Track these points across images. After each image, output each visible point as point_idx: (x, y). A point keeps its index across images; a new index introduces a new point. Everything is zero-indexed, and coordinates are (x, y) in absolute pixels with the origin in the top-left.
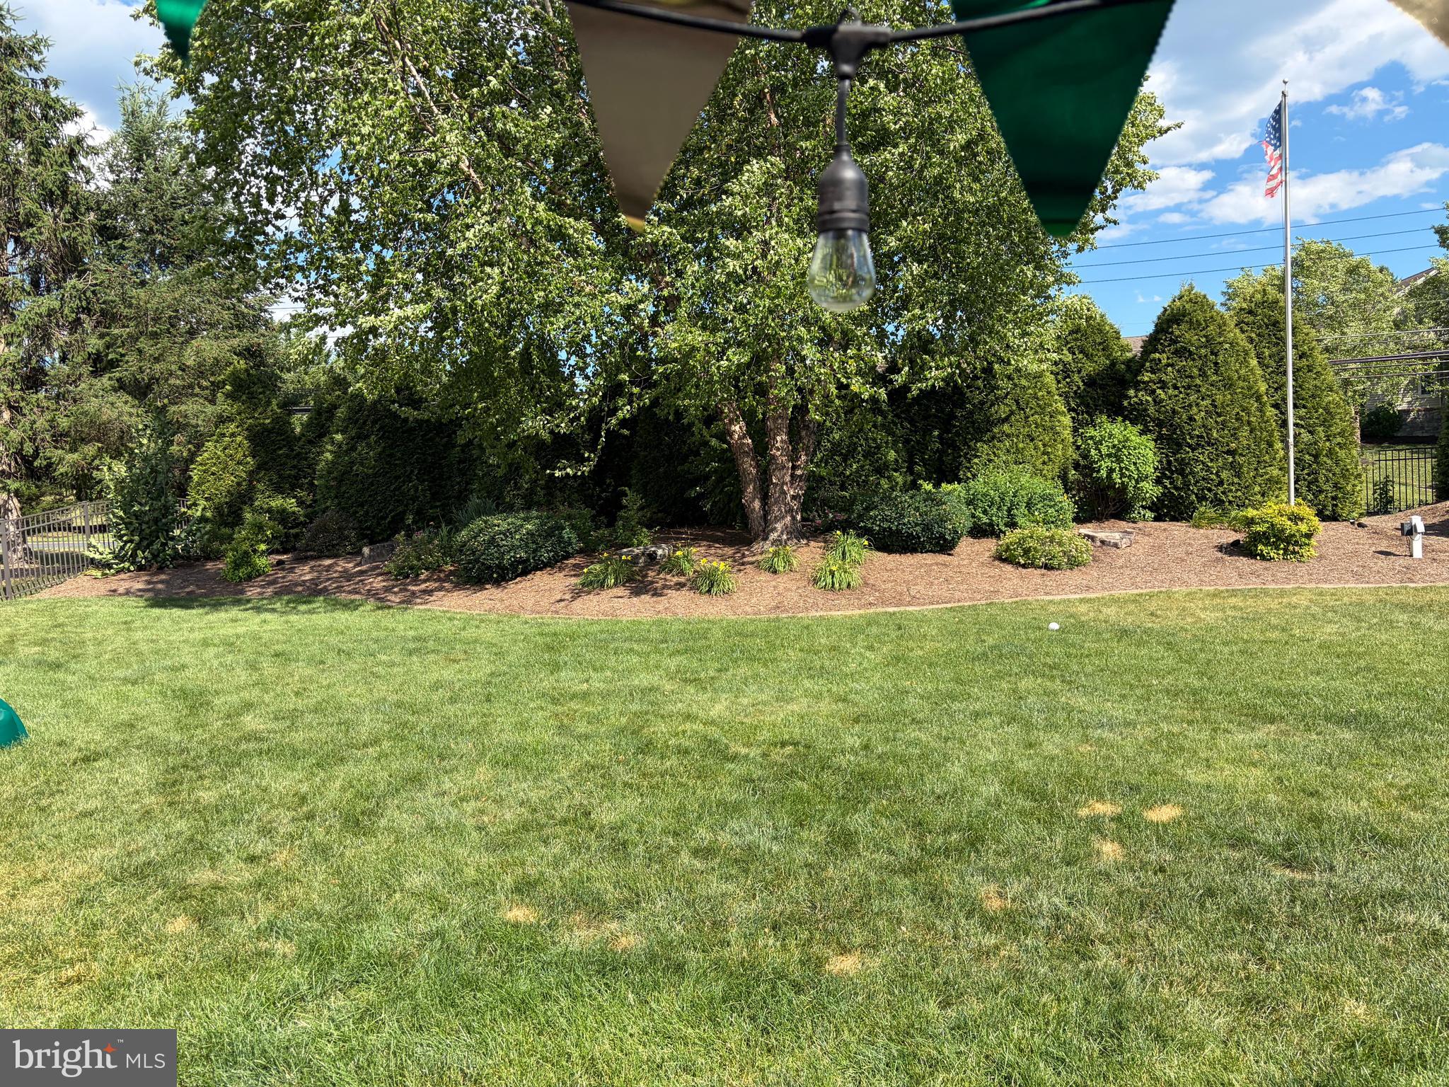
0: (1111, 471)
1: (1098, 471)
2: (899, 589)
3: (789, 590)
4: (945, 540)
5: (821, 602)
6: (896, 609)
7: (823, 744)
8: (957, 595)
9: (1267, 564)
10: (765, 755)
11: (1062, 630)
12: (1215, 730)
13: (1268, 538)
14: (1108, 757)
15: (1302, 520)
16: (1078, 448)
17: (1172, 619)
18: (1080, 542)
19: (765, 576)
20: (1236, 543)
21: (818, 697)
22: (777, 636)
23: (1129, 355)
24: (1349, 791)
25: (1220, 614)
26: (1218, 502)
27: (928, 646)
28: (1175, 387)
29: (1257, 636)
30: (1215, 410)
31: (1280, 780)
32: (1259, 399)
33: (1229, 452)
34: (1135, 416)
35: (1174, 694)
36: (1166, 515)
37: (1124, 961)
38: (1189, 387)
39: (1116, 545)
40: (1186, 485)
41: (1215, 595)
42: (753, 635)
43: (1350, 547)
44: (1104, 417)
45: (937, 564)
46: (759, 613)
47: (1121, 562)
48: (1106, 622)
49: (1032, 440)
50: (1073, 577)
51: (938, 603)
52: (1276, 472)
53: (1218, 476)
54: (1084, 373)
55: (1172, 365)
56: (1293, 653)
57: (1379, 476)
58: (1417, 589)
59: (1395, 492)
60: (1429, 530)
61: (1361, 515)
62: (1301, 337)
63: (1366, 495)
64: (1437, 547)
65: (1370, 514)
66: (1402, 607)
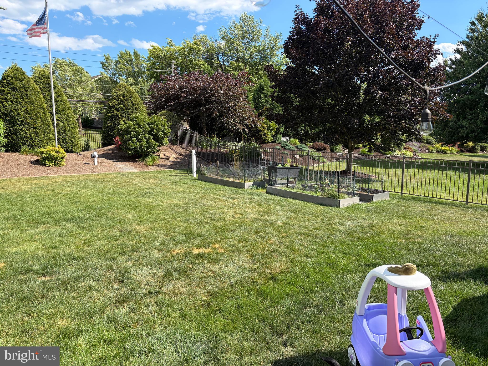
9: (49, 168)
12: (22, 230)
13: (48, 159)
15: (60, 152)
17: (10, 190)
20: (37, 160)
24: (68, 245)
25: (29, 187)
26: (30, 146)
28: (11, 102)
30: (27, 112)
31: (44, 245)
32: (44, 109)
33: (33, 128)
35: (7, 218)
36: (9, 150)
38: (17, 102)
40: (18, 139)
41: (28, 180)
43: (76, 162)
52: (51, 136)
53: (30, 136)
55: (10, 93)
56: (54, 198)
57: (86, 139)
58: (95, 175)
59: (91, 144)
60: (99, 156)
61: (80, 151)
62: (58, 90)
63: (82, 145)
64: (102, 161)
65: (83, 151)
66: (91, 181)
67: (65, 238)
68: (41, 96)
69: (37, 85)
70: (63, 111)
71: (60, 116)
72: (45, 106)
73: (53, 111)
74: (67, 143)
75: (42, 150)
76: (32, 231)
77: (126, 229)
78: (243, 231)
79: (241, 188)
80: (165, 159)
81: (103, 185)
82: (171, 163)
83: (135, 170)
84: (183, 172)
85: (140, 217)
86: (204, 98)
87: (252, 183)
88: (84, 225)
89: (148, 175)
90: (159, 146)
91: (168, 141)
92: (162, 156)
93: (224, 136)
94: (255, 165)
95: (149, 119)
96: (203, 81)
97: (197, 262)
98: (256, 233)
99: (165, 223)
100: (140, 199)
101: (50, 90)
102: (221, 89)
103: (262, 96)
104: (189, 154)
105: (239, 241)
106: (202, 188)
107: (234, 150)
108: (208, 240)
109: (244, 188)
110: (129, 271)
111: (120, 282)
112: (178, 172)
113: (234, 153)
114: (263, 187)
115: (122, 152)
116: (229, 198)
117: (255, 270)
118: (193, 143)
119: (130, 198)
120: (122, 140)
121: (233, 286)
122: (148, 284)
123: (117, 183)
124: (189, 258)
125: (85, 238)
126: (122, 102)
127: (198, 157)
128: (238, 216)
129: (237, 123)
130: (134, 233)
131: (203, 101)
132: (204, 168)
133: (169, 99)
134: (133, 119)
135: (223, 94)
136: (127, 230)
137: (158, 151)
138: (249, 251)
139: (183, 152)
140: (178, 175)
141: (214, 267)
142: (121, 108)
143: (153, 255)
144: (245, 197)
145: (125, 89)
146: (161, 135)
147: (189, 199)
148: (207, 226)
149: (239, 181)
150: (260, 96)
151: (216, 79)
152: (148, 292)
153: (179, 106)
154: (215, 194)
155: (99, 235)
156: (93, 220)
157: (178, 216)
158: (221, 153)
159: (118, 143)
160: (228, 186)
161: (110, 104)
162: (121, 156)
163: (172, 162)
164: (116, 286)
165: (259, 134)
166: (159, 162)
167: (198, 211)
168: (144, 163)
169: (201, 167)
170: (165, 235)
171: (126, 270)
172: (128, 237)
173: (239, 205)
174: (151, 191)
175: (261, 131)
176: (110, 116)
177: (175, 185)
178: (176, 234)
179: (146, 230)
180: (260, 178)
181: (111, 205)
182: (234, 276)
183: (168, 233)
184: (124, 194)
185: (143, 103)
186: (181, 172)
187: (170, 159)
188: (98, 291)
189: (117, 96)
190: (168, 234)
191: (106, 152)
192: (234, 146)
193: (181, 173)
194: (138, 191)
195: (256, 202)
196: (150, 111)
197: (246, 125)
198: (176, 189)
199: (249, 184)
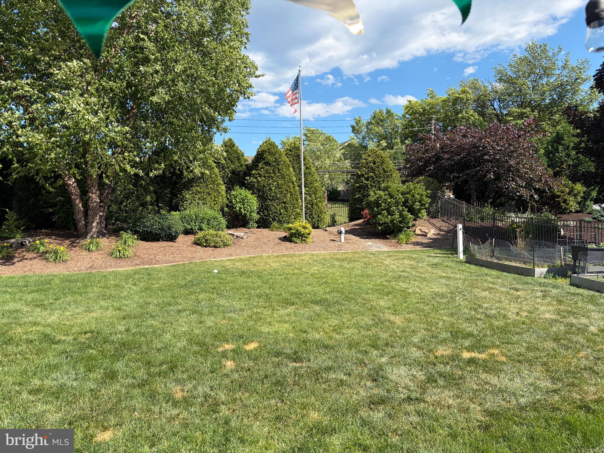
0: (240, 208)
1: (235, 208)
2: (151, 257)
3: (98, 259)
4: (172, 236)
5: (113, 264)
6: (149, 266)
7: (107, 331)
8: (177, 259)
9: (296, 245)
10: (75, 339)
11: (218, 273)
12: (273, 310)
13: (296, 235)
14: (232, 325)
15: (307, 228)
16: (228, 199)
17: (261, 266)
18: (228, 236)
19: (85, 253)
20: (286, 237)
21: (107, 308)
22: (89, 281)
23: (247, 163)
24: (317, 330)
25: (278, 264)
26: (279, 221)
27: (161, 282)
28: (265, 177)
29: (291, 272)
30: (278, 187)
31: (294, 327)
32: (293, 183)
33: (283, 203)
34: (249, 187)
35: (259, 296)
36: (261, 226)
37: (231, 411)
38: (269, 177)
39: (242, 238)
40: (269, 215)
41: (277, 257)
42: (76, 281)
43: (322, 238)
44: (238, 187)
45: (168, 246)
46: (82, 270)
47: (244, 244)
48: (237, 268)
49: (210, 195)
50: (225, 250)
51: (168, 263)
52: (299, 210)
53: (280, 211)
54: (230, 169)
55: (263, 168)
56: (302, 278)
57: (332, 213)
58: (342, 253)
59: (337, 218)
60: (347, 232)
61: (326, 227)
62: (307, 161)
63: (327, 219)
64: (349, 238)
65: (329, 226)
66: (337, 259)
67: (314, 322)
68: (291, 169)
69: (288, 158)
70: (311, 183)
71: (307, 189)
72: (294, 179)
73: (301, 184)
74: (314, 218)
75: (290, 225)
76: (282, 312)
77: (378, 318)
78: (534, 336)
79: (528, 276)
80: (422, 235)
81: (351, 265)
82: (429, 240)
83: (386, 249)
84: (445, 252)
85: (394, 305)
86: (474, 158)
87: (546, 269)
88: (332, 310)
89: (401, 255)
90: (415, 220)
91: (425, 214)
92: (418, 232)
93: (501, 205)
94: (549, 244)
95: (403, 188)
96: (473, 137)
97: (469, 369)
98: (555, 340)
99: (425, 315)
100: (393, 283)
101: (300, 163)
102: (498, 145)
103: (560, 148)
104: (453, 229)
105: (528, 349)
106: (471, 273)
107: (517, 222)
108: (483, 343)
109: (534, 276)
110: (384, 368)
111: (373, 380)
112: (438, 251)
113: (517, 228)
114: (565, 276)
115: (371, 227)
116: (510, 289)
117: (555, 391)
118: (459, 216)
119: (382, 282)
120: (371, 214)
121: (522, 408)
122: (406, 387)
123: (366, 264)
124: (457, 363)
125: (333, 324)
126: (373, 171)
127: (466, 233)
128: (526, 314)
129: (522, 187)
130: (388, 323)
131: (472, 162)
132: (474, 248)
133: (427, 162)
134: (384, 188)
135: (501, 150)
136: (379, 320)
137: (414, 225)
138: (545, 364)
139: (445, 226)
140: (439, 255)
141: (494, 380)
142: (371, 177)
143: (412, 353)
144: (535, 288)
145: (376, 155)
146: (417, 206)
147: (454, 287)
148: (479, 323)
149: (525, 266)
150: (557, 149)
151: (490, 132)
152: (408, 397)
153: (440, 170)
154: (490, 282)
155: (349, 323)
156: (342, 304)
157: (441, 307)
158: (498, 227)
159: (367, 217)
160: (509, 272)
161: (359, 172)
162: (370, 232)
163: (431, 239)
164: (369, 384)
165: (555, 201)
166: (414, 239)
167: (467, 303)
168: (396, 241)
169: (469, 246)
170: (425, 330)
171: (380, 367)
172: (382, 328)
173: (526, 299)
174: (406, 274)
175: (559, 196)
176: (359, 187)
177: (436, 268)
178: (439, 330)
179: (402, 322)
180: (558, 262)
181: (360, 288)
182: (523, 396)
183: (429, 328)
184: (374, 276)
185: (397, 170)
186: (442, 252)
187: (428, 235)
188: (349, 386)
189: (367, 163)
190: (428, 330)
191: (353, 227)
192: (516, 217)
193: (442, 254)
194: (390, 274)
195: (552, 297)
196: (404, 179)
197: (535, 189)
198: (436, 274)
199: (540, 271)
